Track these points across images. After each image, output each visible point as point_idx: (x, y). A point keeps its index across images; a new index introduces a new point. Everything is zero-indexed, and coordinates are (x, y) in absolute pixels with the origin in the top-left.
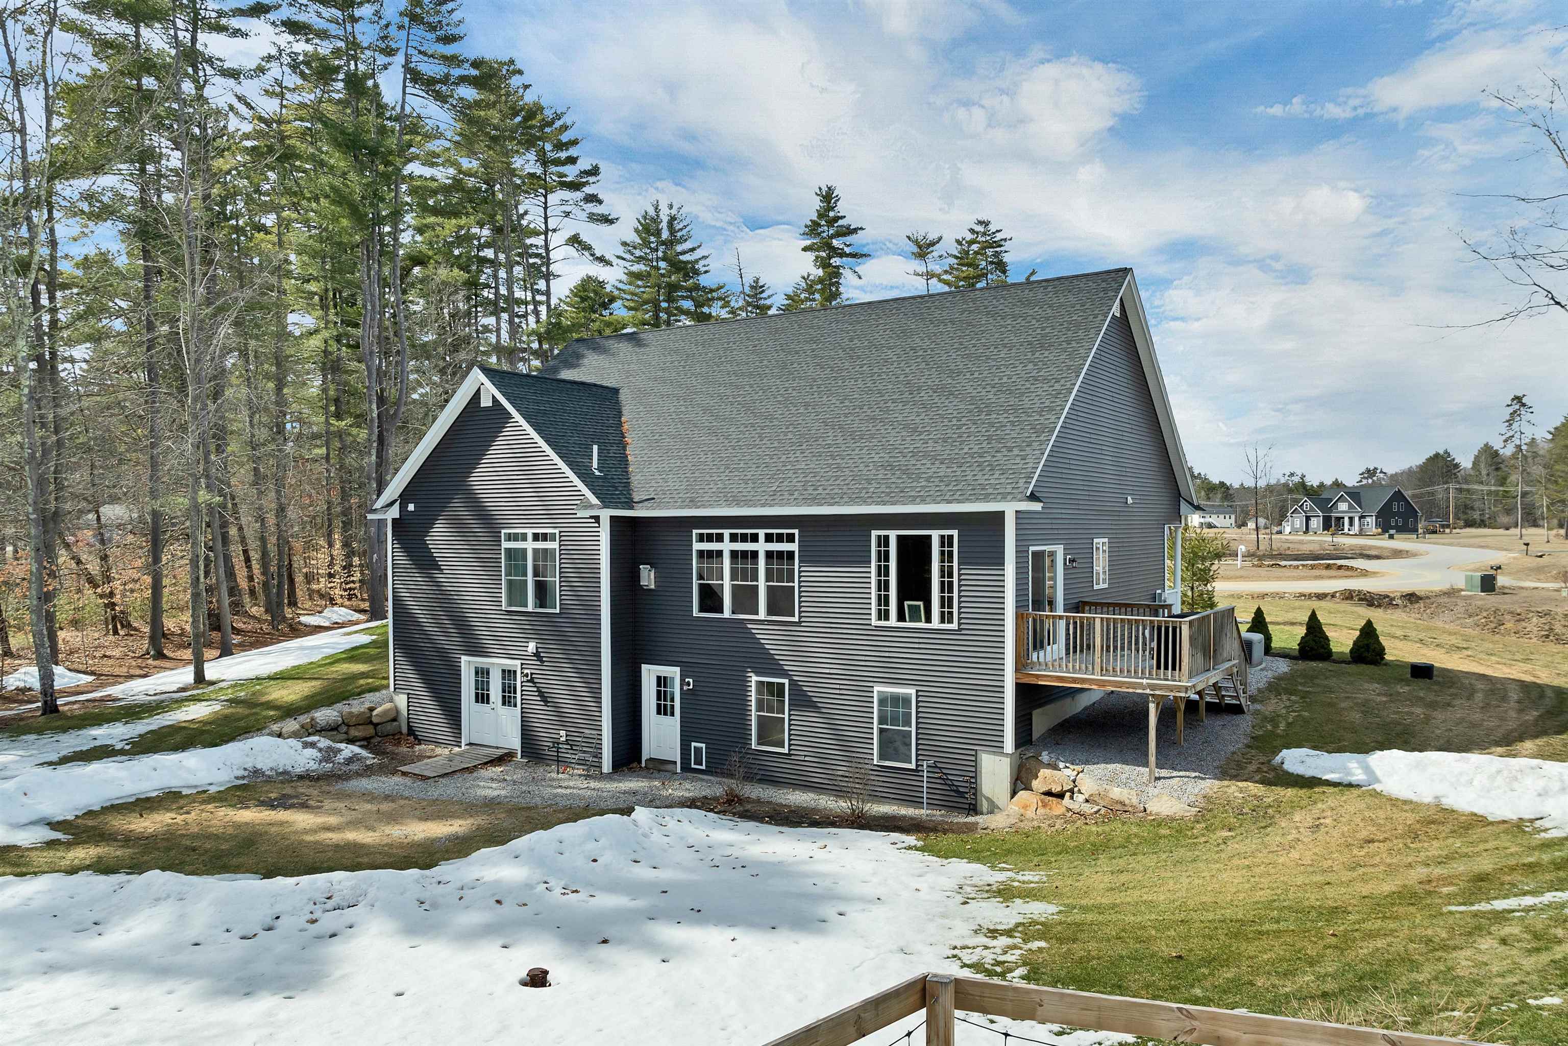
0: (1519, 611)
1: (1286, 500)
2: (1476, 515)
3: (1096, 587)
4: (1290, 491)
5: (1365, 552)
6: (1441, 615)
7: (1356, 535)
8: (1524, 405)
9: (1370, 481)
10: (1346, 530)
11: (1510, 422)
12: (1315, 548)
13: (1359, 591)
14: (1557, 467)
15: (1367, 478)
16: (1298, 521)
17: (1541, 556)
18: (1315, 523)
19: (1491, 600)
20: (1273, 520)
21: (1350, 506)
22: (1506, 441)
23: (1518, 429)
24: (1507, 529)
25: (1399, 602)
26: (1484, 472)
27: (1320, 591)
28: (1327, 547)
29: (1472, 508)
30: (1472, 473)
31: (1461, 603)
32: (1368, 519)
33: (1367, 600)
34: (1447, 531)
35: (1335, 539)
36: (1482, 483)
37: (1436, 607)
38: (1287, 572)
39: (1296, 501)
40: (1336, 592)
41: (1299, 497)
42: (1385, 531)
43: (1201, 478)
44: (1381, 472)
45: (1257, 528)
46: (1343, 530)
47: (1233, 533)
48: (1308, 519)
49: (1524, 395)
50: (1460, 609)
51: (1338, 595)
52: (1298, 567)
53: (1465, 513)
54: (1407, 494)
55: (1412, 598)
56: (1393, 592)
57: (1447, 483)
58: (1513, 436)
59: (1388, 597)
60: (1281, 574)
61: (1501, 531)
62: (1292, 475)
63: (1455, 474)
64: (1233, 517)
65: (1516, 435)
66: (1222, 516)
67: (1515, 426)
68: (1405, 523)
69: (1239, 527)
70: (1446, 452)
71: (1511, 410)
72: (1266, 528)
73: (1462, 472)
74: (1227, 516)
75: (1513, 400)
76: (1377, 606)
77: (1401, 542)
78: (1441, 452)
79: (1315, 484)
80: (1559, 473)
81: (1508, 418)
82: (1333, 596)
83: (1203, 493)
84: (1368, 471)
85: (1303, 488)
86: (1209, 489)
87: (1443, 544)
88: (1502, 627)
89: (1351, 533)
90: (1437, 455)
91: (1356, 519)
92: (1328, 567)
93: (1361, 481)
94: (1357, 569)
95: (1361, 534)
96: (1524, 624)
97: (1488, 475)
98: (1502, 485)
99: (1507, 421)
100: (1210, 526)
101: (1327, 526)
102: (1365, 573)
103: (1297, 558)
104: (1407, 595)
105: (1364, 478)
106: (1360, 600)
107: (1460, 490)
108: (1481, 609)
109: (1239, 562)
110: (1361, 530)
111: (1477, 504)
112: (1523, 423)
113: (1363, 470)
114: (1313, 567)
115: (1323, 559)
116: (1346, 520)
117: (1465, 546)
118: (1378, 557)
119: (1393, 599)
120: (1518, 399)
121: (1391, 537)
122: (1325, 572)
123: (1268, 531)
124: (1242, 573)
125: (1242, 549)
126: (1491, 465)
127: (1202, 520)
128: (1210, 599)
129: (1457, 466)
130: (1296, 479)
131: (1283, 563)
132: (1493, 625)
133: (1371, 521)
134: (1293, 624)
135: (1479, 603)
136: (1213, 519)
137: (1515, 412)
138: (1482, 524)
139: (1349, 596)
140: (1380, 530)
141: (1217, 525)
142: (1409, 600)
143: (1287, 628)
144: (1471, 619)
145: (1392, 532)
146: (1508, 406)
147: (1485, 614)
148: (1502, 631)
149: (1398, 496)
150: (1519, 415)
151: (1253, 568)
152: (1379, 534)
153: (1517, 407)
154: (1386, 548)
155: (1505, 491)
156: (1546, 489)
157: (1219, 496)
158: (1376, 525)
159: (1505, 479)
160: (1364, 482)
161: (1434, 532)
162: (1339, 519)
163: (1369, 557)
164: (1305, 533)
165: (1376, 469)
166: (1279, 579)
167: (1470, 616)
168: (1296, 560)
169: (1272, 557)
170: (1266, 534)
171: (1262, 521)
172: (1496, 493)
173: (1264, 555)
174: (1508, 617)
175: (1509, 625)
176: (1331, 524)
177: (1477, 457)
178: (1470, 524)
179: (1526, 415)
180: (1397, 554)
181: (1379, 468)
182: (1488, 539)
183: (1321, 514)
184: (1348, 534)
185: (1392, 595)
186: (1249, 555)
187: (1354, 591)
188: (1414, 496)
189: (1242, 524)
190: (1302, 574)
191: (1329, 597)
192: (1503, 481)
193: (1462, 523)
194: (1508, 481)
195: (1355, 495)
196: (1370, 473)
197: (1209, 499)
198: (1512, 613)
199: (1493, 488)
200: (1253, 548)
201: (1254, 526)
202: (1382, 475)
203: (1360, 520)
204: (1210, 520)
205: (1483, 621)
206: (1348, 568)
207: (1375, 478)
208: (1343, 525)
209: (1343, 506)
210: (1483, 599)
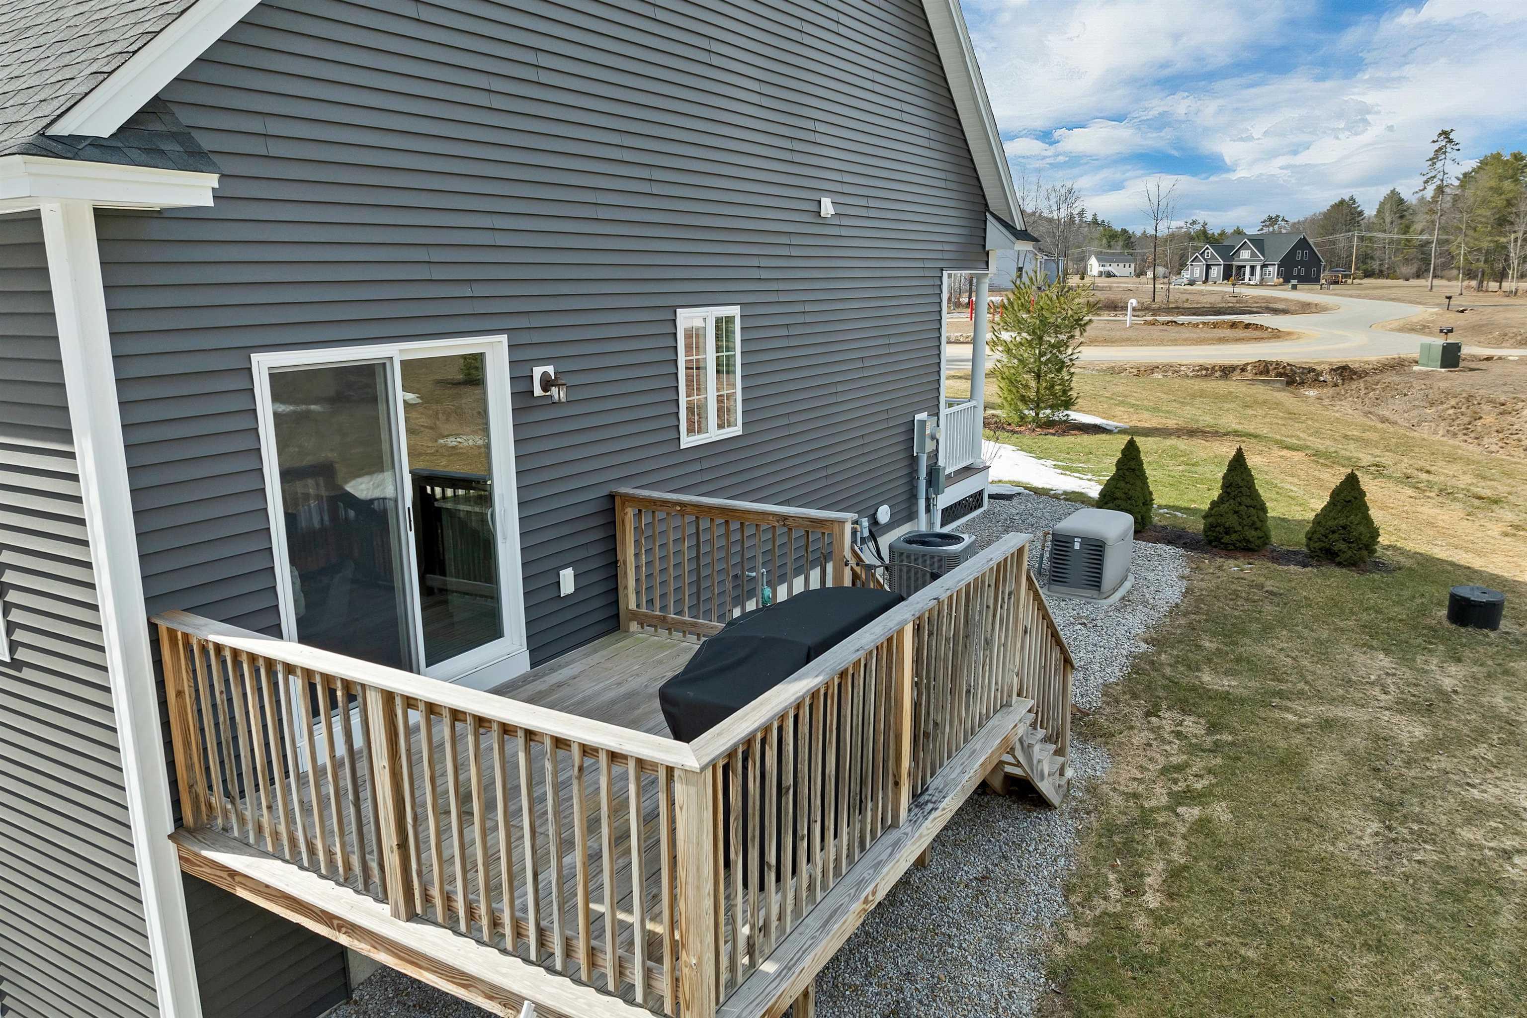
0: (1502, 399)
1: (1186, 249)
2: (1375, 265)
3: (687, 441)
4: (1192, 239)
5: (1271, 305)
6: (1390, 401)
7: (1256, 285)
8: (1450, 141)
9: (1271, 229)
10: (1247, 280)
11: (1433, 160)
12: (1215, 300)
13: (1278, 363)
14: (1479, 212)
15: (1268, 226)
16: (1198, 271)
17: (1462, 311)
18: (1215, 272)
19: (1456, 380)
20: (1172, 268)
21: (1253, 254)
22: (1426, 182)
23: (1441, 169)
24: (1407, 280)
25: (1328, 378)
26: (1388, 220)
27: (1227, 361)
28: (1229, 299)
29: (1372, 258)
30: (1375, 220)
31: (1417, 385)
32: (1271, 268)
33: (1286, 375)
34: (1350, 281)
35: (1237, 290)
36: (1385, 231)
37: (1384, 390)
38: (1186, 333)
39: (1196, 249)
40: (1248, 364)
41: (1199, 244)
42: (1287, 281)
43: (1104, 226)
44: (1283, 220)
45: (1154, 278)
46: (1243, 279)
47: (1131, 283)
48: (1208, 267)
49: (1452, 130)
50: (1417, 392)
51: (1249, 368)
52: (1198, 325)
53: (1364, 263)
54: (1311, 241)
55: (1345, 373)
56: (1319, 363)
57: (1349, 231)
58: (1434, 177)
59: (1314, 370)
60: (1177, 336)
61: (1401, 282)
62: (1194, 222)
63: (1358, 222)
64: (1133, 265)
65: (1438, 176)
66: (1121, 265)
67: (1439, 165)
68: (1308, 272)
69: (1138, 276)
70: (1352, 199)
71: (1436, 146)
72: (1164, 277)
73: (1365, 221)
74: (1127, 265)
75: (1440, 135)
76: (1299, 384)
77: (1304, 294)
78: (1347, 199)
79: (1217, 232)
80: (1480, 219)
81: (1432, 155)
82: (1243, 370)
83: (1104, 241)
84: (1270, 218)
85: (1204, 236)
86: (1110, 237)
87: (1351, 296)
88: (1479, 423)
89: (1252, 283)
90: (1342, 202)
91: (1258, 268)
92: (1234, 325)
93: (1262, 229)
94: (1267, 328)
95: (1262, 284)
96: (1509, 418)
97: (1392, 223)
98: (1405, 233)
99: (1431, 160)
100: (1109, 275)
101: (1227, 276)
102: (1276, 335)
103: (1196, 312)
104: (1338, 368)
105: (1266, 226)
106: (1279, 375)
107: (1361, 239)
108: (1447, 394)
109: (1128, 318)
110: (1262, 279)
111: (1378, 254)
112: (1448, 161)
113: (1265, 217)
114: (1215, 325)
115: (1225, 314)
116: (1248, 269)
117: (1373, 299)
118: (1285, 312)
119: (1320, 374)
120: (1445, 134)
121: (1294, 287)
122: (1228, 333)
123: (1166, 280)
124: (1130, 333)
125: (1133, 302)
126: (1395, 213)
127: (1102, 269)
128: (1065, 392)
129: (1361, 213)
130: (1198, 227)
131: (1181, 319)
132: (1466, 419)
133: (1273, 270)
134: (1192, 433)
135: (1443, 385)
136: (1113, 268)
137: (1440, 149)
138: (1381, 274)
139: (1264, 369)
140: (1281, 280)
141: (1116, 273)
142: (1341, 375)
143: (1182, 444)
144: (1433, 409)
145: (1294, 282)
146: (1434, 142)
147: (1453, 402)
148: (1479, 429)
149: (1303, 243)
150: (1445, 153)
151: (1145, 327)
152: (1281, 285)
153: (1444, 143)
154: (1292, 301)
155: (1407, 240)
156: (1466, 236)
157: (1121, 243)
158: (1278, 274)
159: (1408, 227)
160: (1266, 230)
161: (1336, 283)
162: (1241, 268)
163: (1276, 311)
164: (1204, 282)
165: (1278, 216)
166: (1175, 342)
167: (1432, 404)
168: (1194, 314)
169: (1168, 310)
170: (1164, 283)
171: (1161, 270)
172: (1399, 241)
173: (1159, 309)
174: (1486, 407)
175: (1489, 419)
176: (1232, 273)
177: (1382, 205)
178: (1368, 274)
179: (1451, 154)
180: (1305, 308)
181: (1281, 215)
182: (1394, 290)
183: (1222, 262)
184: (1249, 285)
185: (1318, 368)
186: (1143, 309)
187: (1271, 363)
188: (1316, 244)
189: (1140, 273)
190: (1202, 335)
191: (1238, 371)
192: (1406, 230)
193: (1360, 273)
194: (1411, 230)
195: (1258, 242)
196: (1272, 220)
197: (1110, 246)
198: (1490, 401)
199: (1396, 236)
200: (1147, 300)
201: (1152, 276)
202: (1283, 223)
203: (1261, 269)
204: (1110, 269)
205: (1451, 411)
206: (1257, 327)
207: (1276, 227)
208: (1244, 275)
209: (1245, 254)
210: (1446, 379)
